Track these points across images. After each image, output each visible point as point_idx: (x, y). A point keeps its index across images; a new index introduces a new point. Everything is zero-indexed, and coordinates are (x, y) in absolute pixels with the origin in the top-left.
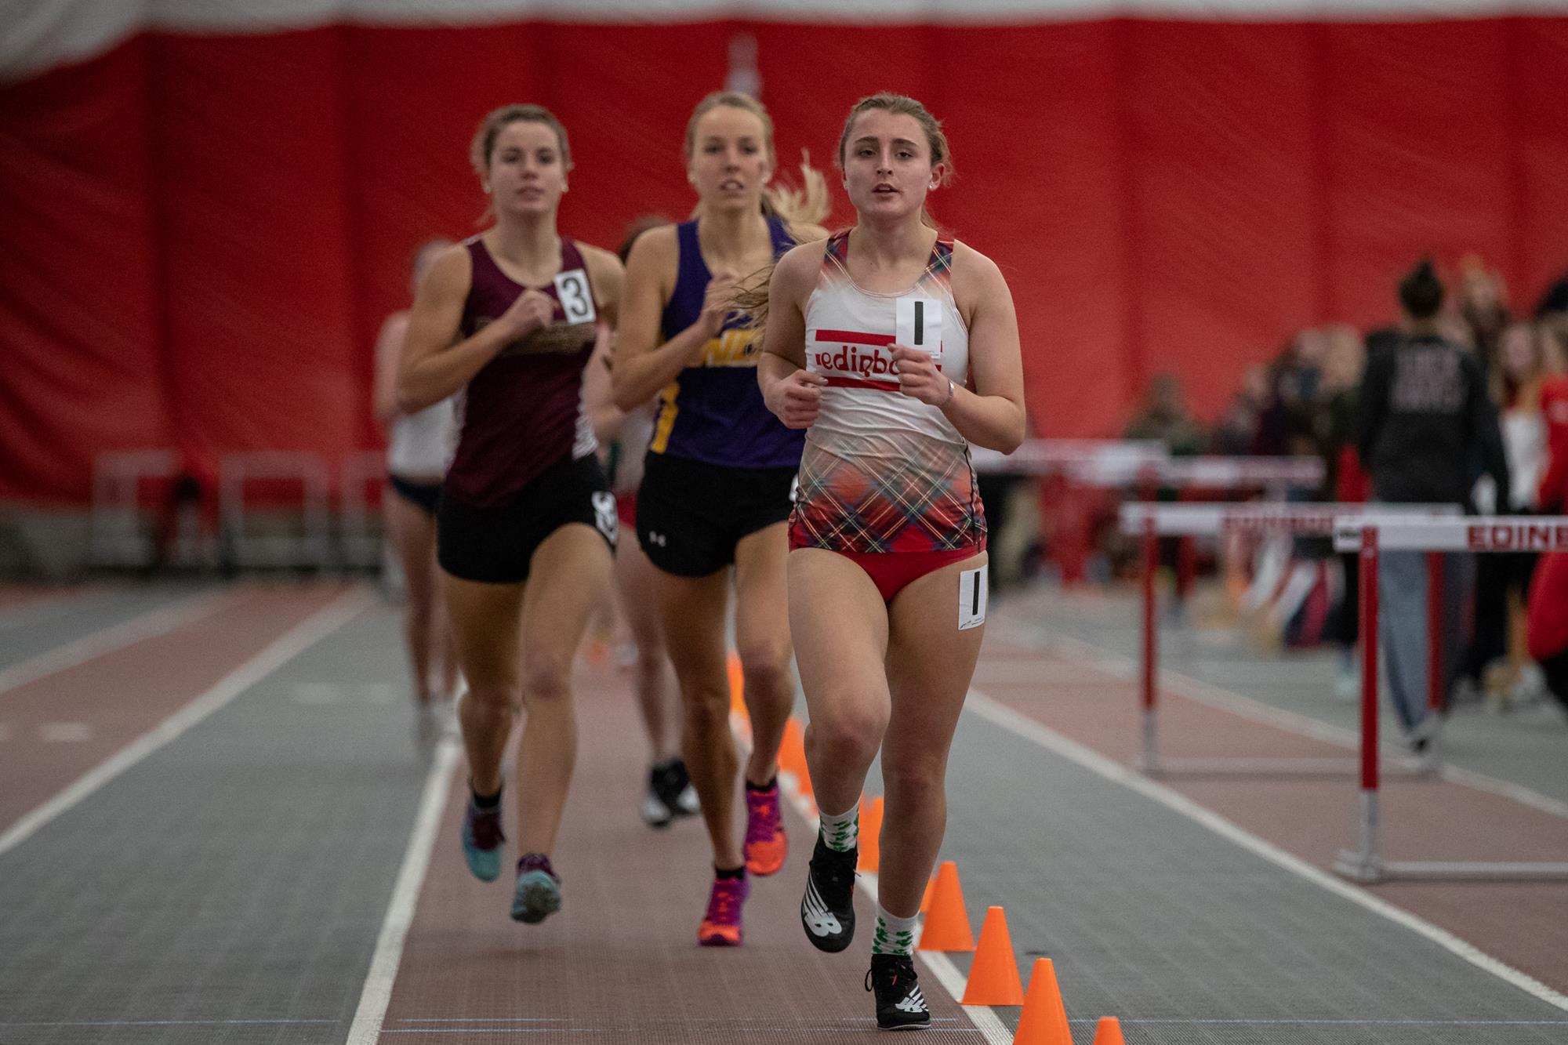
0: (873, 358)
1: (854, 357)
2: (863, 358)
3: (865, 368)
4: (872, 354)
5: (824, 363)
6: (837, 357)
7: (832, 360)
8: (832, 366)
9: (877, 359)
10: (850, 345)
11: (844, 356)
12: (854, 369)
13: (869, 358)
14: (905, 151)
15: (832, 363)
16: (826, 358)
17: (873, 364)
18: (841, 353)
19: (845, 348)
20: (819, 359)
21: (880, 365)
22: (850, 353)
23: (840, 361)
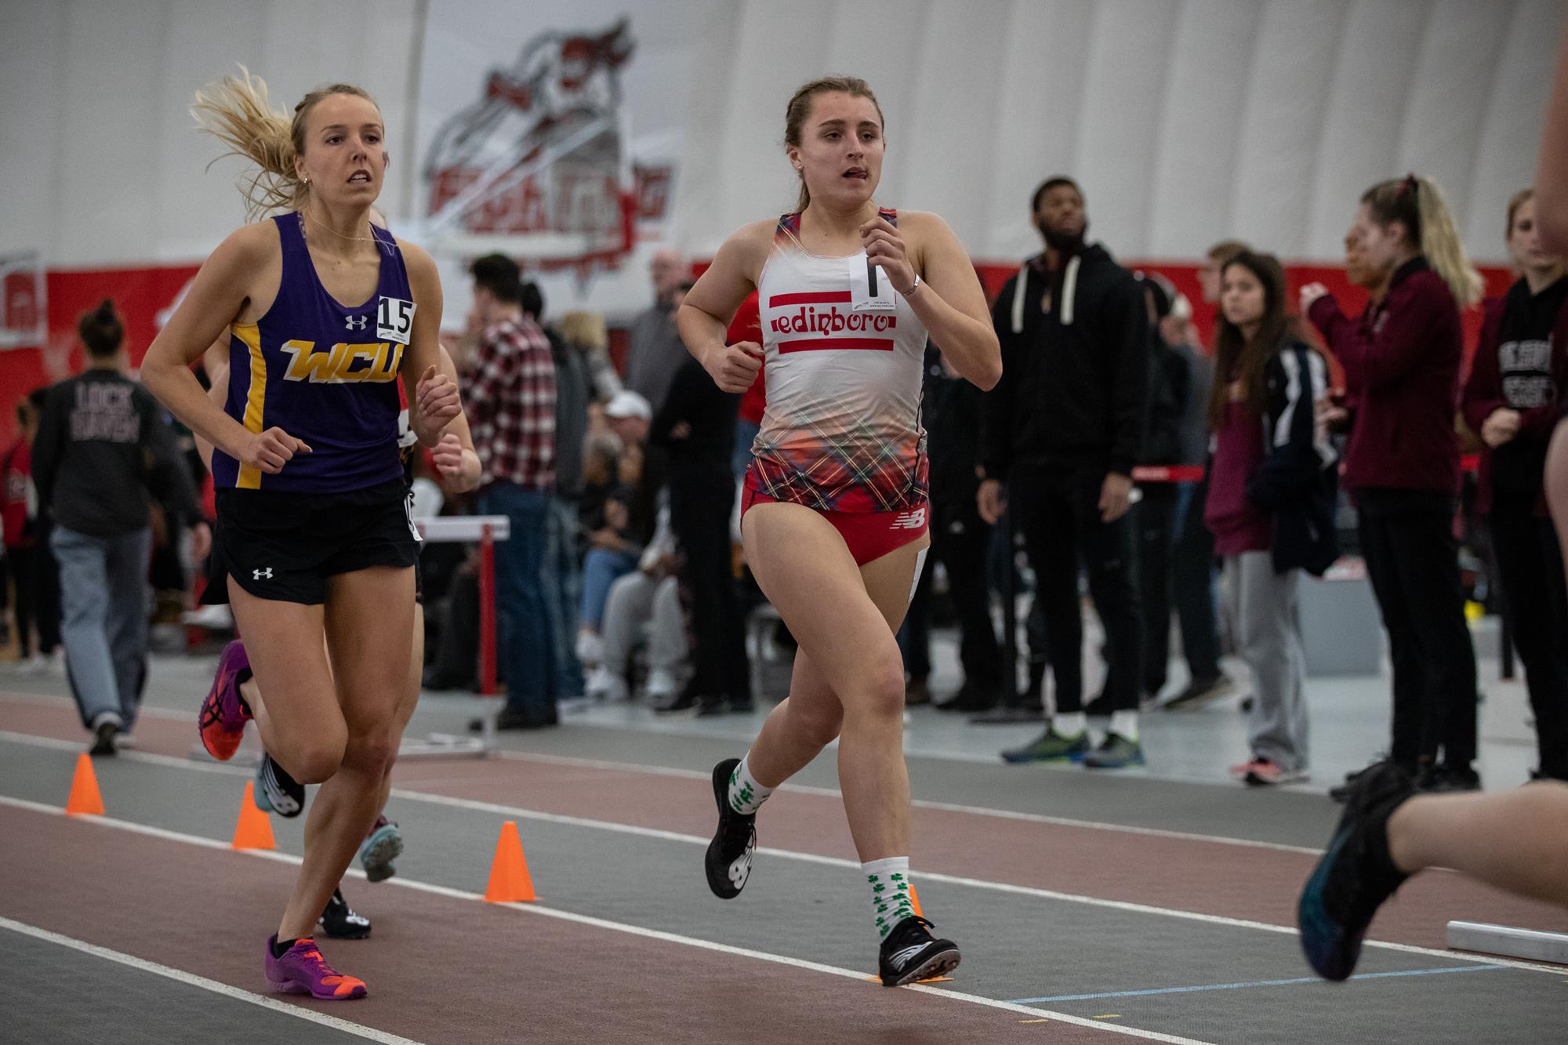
0: (831, 315)
1: (812, 317)
2: (821, 317)
3: (824, 327)
4: (830, 313)
5: (782, 328)
6: (796, 318)
7: (790, 323)
8: (790, 329)
9: (835, 317)
10: (807, 306)
11: (803, 317)
12: (813, 329)
13: (827, 316)
14: (868, 133)
15: (790, 326)
16: (784, 322)
17: (831, 321)
18: (800, 314)
19: (803, 310)
20: (776, 326)
21: (838, 322)
22: (808, 314)
23: (799, 323)
